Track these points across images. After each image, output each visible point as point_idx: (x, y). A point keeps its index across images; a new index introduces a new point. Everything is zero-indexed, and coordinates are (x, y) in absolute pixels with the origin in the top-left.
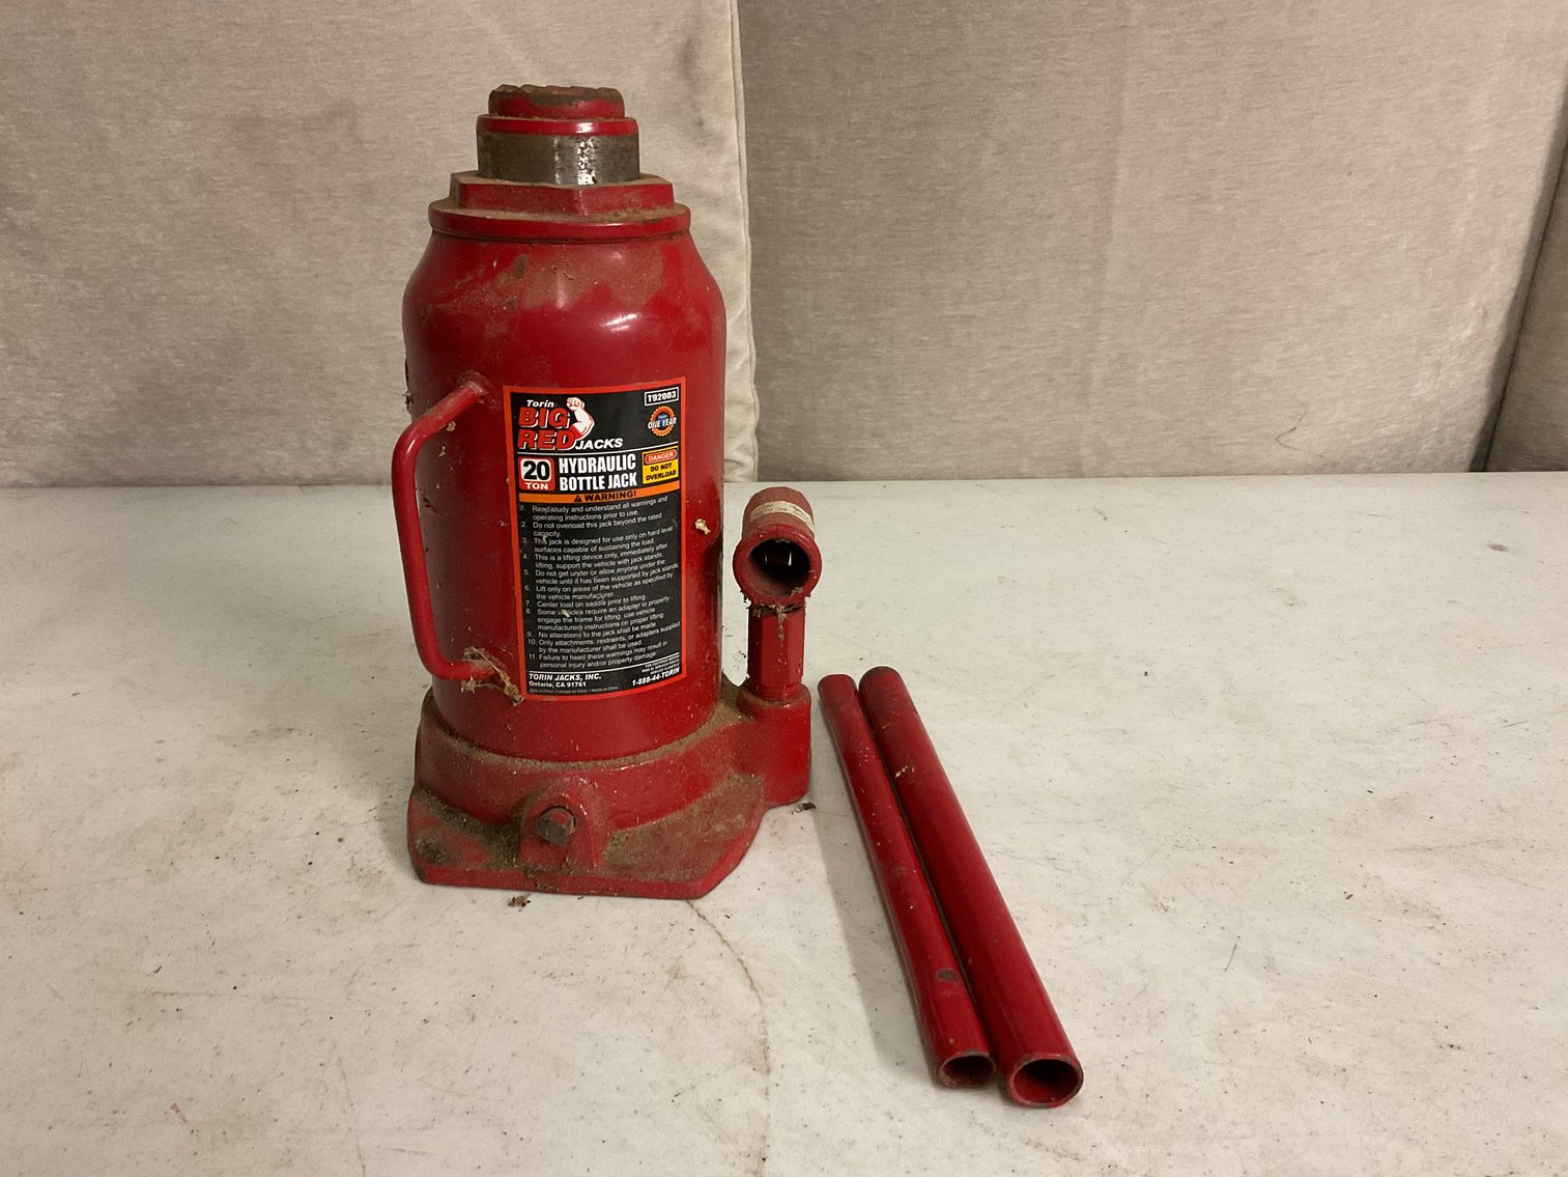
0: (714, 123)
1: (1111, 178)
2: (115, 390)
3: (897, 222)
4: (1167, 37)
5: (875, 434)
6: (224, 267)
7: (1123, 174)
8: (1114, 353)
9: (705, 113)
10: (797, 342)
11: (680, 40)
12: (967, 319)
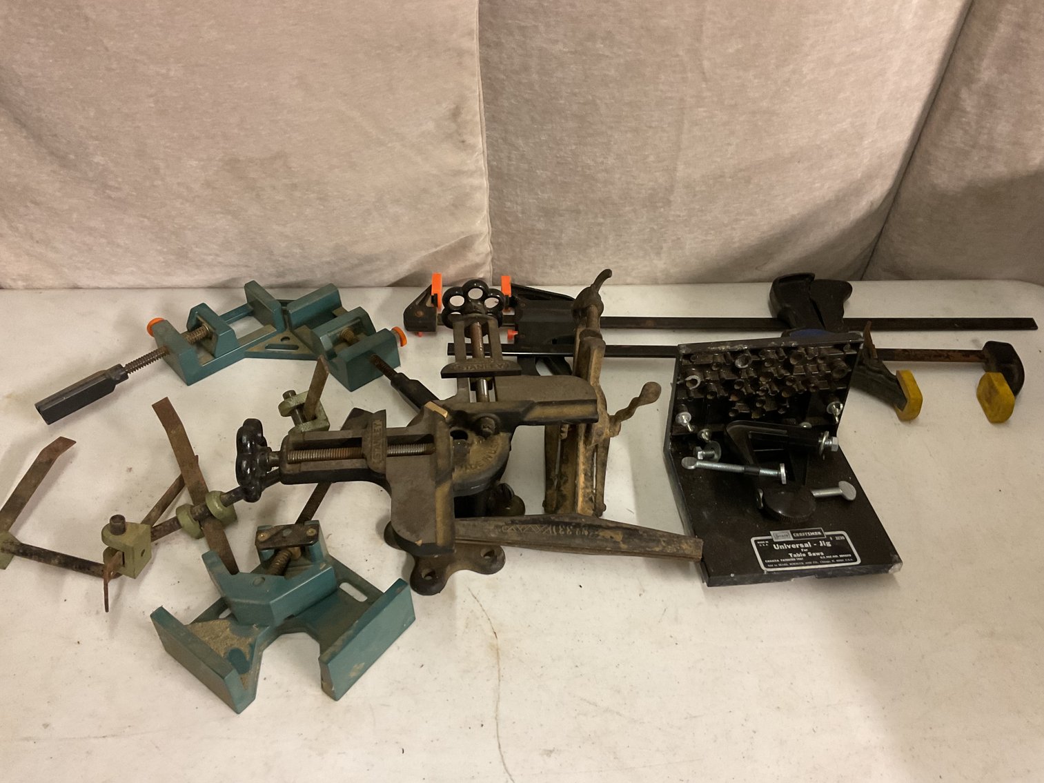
0: (470, 140)
1: (675, 169)
2: (164, 258)
3: (565, 182)
4: (704, 111)
5: (552, 267)
6: (222, 215)
7: (681, 167)
8: (674, 238)
9: (465, 137)
10: (513, 225)
11: (453, 106)
12: (600, 224)
